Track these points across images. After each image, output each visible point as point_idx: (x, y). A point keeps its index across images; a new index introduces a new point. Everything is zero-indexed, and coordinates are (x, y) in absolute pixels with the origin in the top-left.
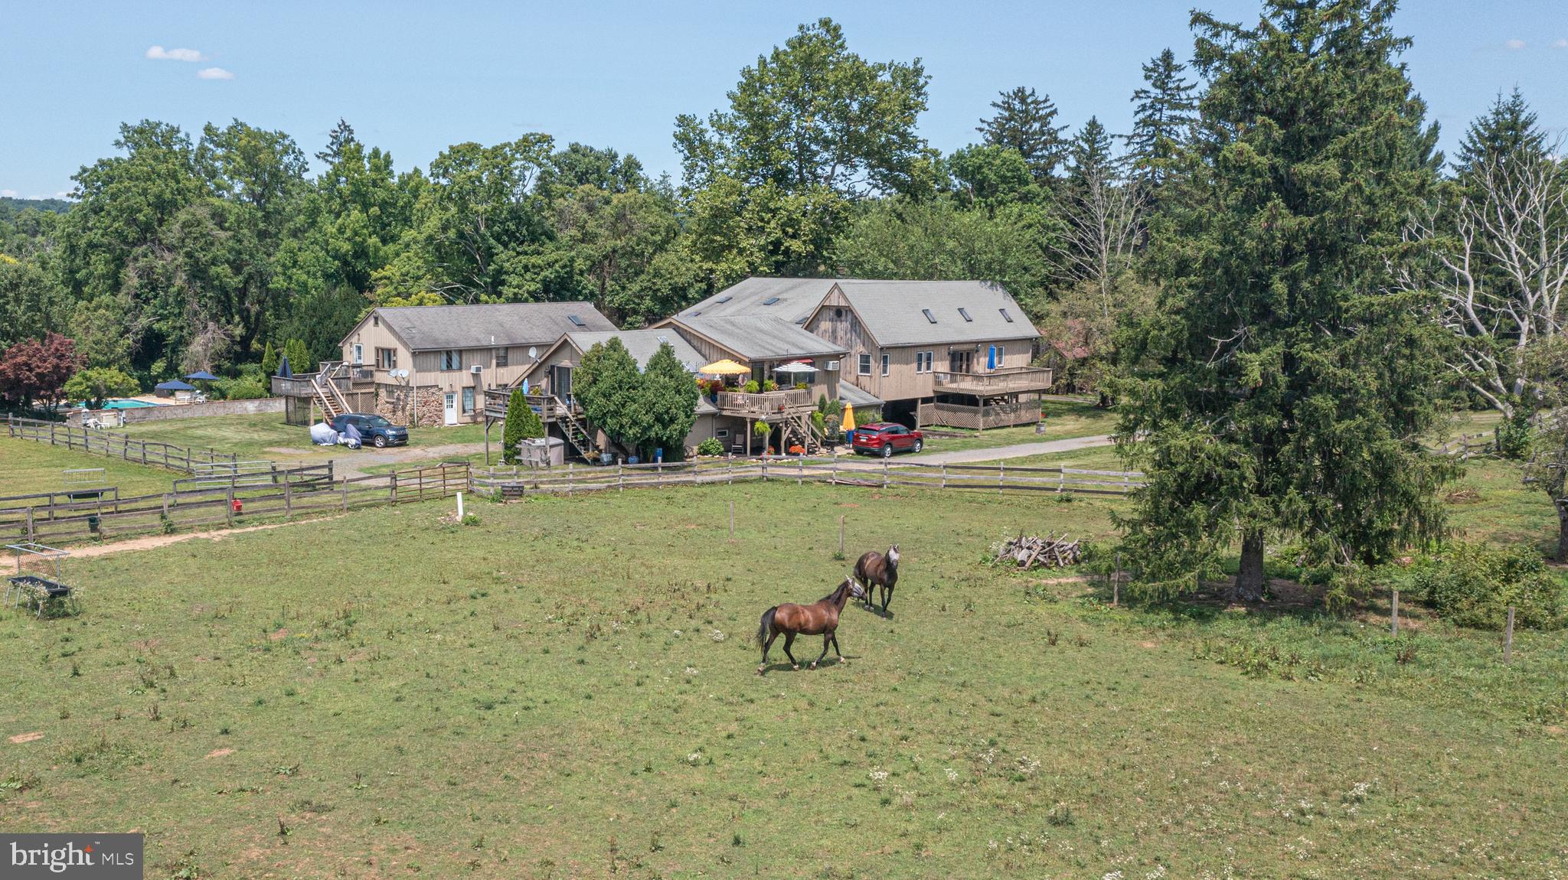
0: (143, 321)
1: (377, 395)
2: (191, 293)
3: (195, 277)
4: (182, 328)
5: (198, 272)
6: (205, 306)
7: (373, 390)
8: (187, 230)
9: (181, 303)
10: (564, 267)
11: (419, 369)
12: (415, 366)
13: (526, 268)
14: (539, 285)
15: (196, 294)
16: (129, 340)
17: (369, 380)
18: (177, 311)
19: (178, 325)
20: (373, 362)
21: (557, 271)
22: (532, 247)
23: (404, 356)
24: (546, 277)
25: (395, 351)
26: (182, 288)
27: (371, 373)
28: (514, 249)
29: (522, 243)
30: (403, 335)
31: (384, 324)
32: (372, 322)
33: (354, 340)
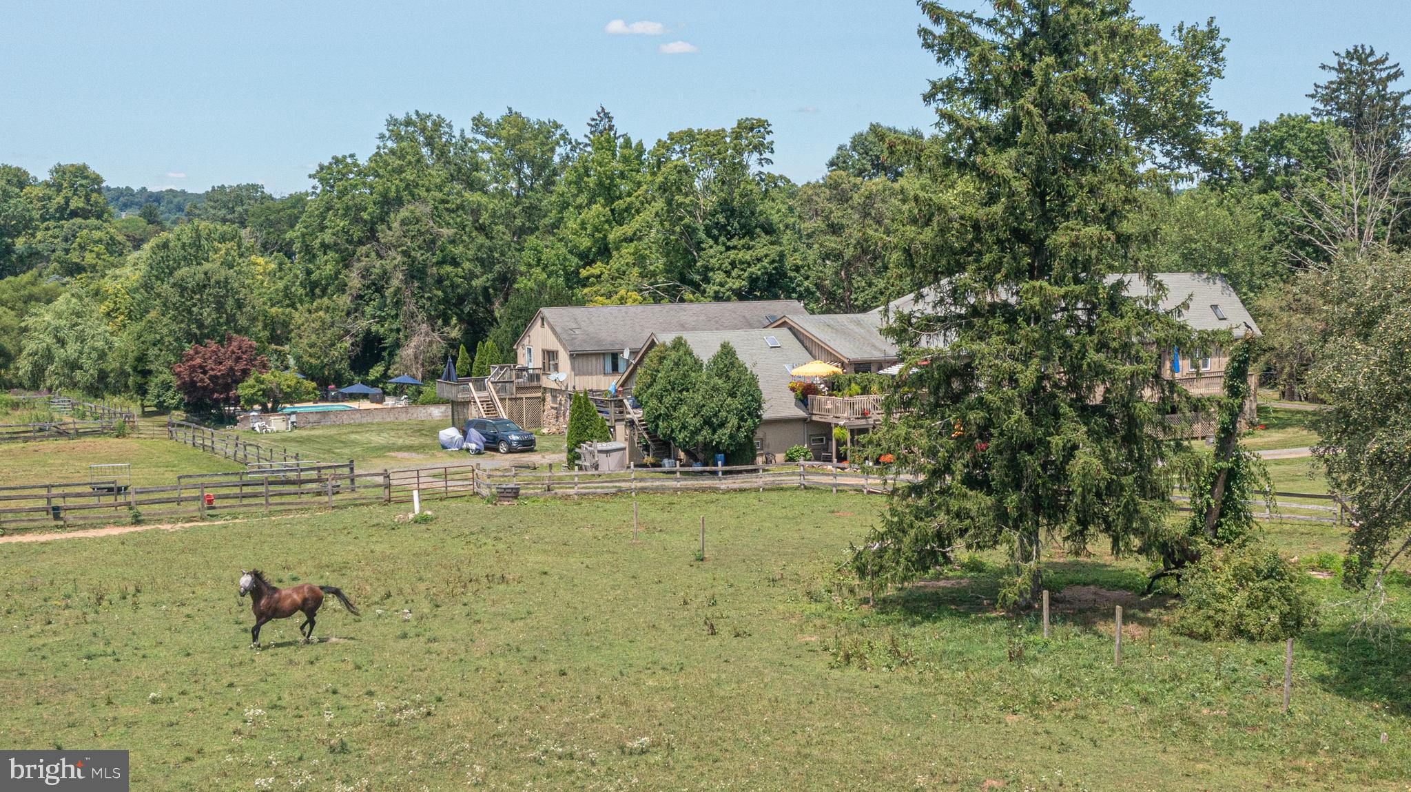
0: (363, 324)
1: (544, 400)
2: (408, 293)
3: (413, 277)
4: (398, 330)
5: (415, 273)
6: (423, 307)
7: (539, 395)
8: (405, 228)
9: (398, 304)
10: (773, 261)
11: (577, 372)
12: (573, 369)
13: (733, 264)
14: (744, 283)
15: (413, 294)
16: (347, 343)
17: (535, 384)
18: (393, 313)
19: (394, 327)
20: (541, 366)
21: (765, 268)
22: (742, 242)
23: (564, 359)
24: (752, 273)
25: (557, 352)
26: (399, 289)
27: (538, 377)
28: (724, 244)
29: (732, 237)
30: (564, 336)
31: (549, 324)
32: (539, 322)
33: (526, 341)
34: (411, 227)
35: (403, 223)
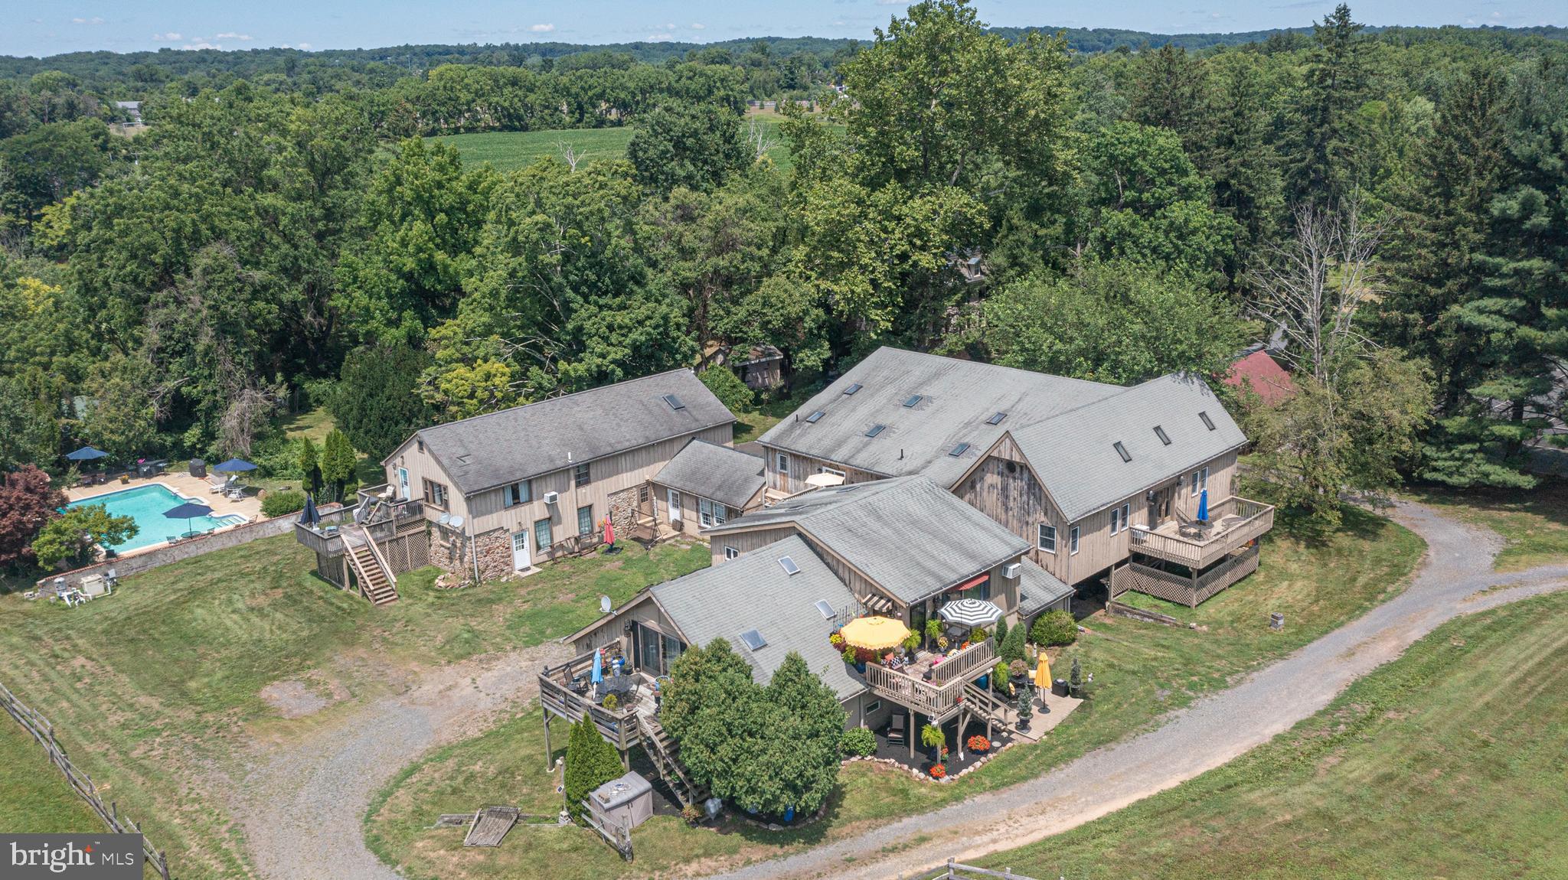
0: (170, 384)
1: (429, 533)
2: (221, 350)
3: (224, 332)
4: (214, 392)
5: (225, 327)
6: (241, 364)
7: (423, 528)
8: (209, 277)
9: (211, 364)
11: (475, 513)
12: (470, 511)
14: (627, 351)
15: (227, 351)
16: (154, 408)
17: (418, 517)
18: (206, 373)
19: (209, 388)
20: (422, 495)
21: (648, 334)
22: (618, 300)
23: (455, 497)
24: (635, 340)
25: (445, 488)
26: (210, 347)
27: (420, 509)
28: (596, 303)
30: (454, 471)
31: (430, 451)
32: (416, 446)
33: (398, 461)
34: (217, 276)
35: (206, 272)
